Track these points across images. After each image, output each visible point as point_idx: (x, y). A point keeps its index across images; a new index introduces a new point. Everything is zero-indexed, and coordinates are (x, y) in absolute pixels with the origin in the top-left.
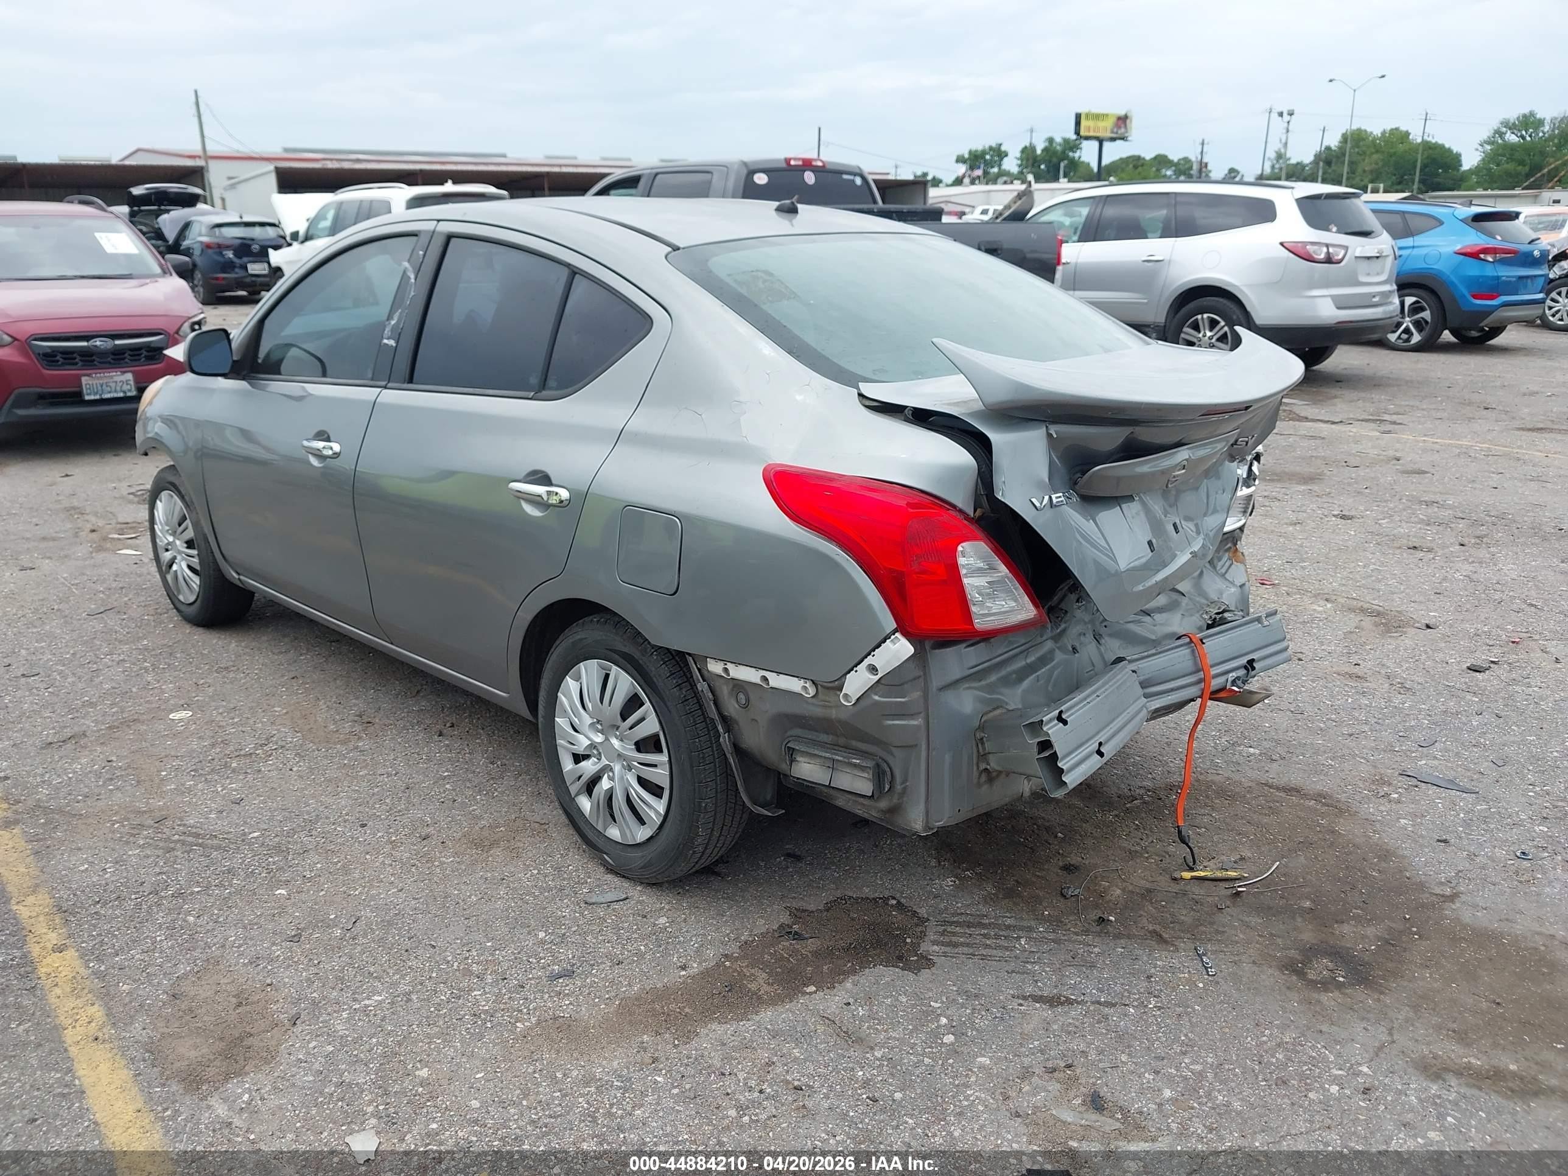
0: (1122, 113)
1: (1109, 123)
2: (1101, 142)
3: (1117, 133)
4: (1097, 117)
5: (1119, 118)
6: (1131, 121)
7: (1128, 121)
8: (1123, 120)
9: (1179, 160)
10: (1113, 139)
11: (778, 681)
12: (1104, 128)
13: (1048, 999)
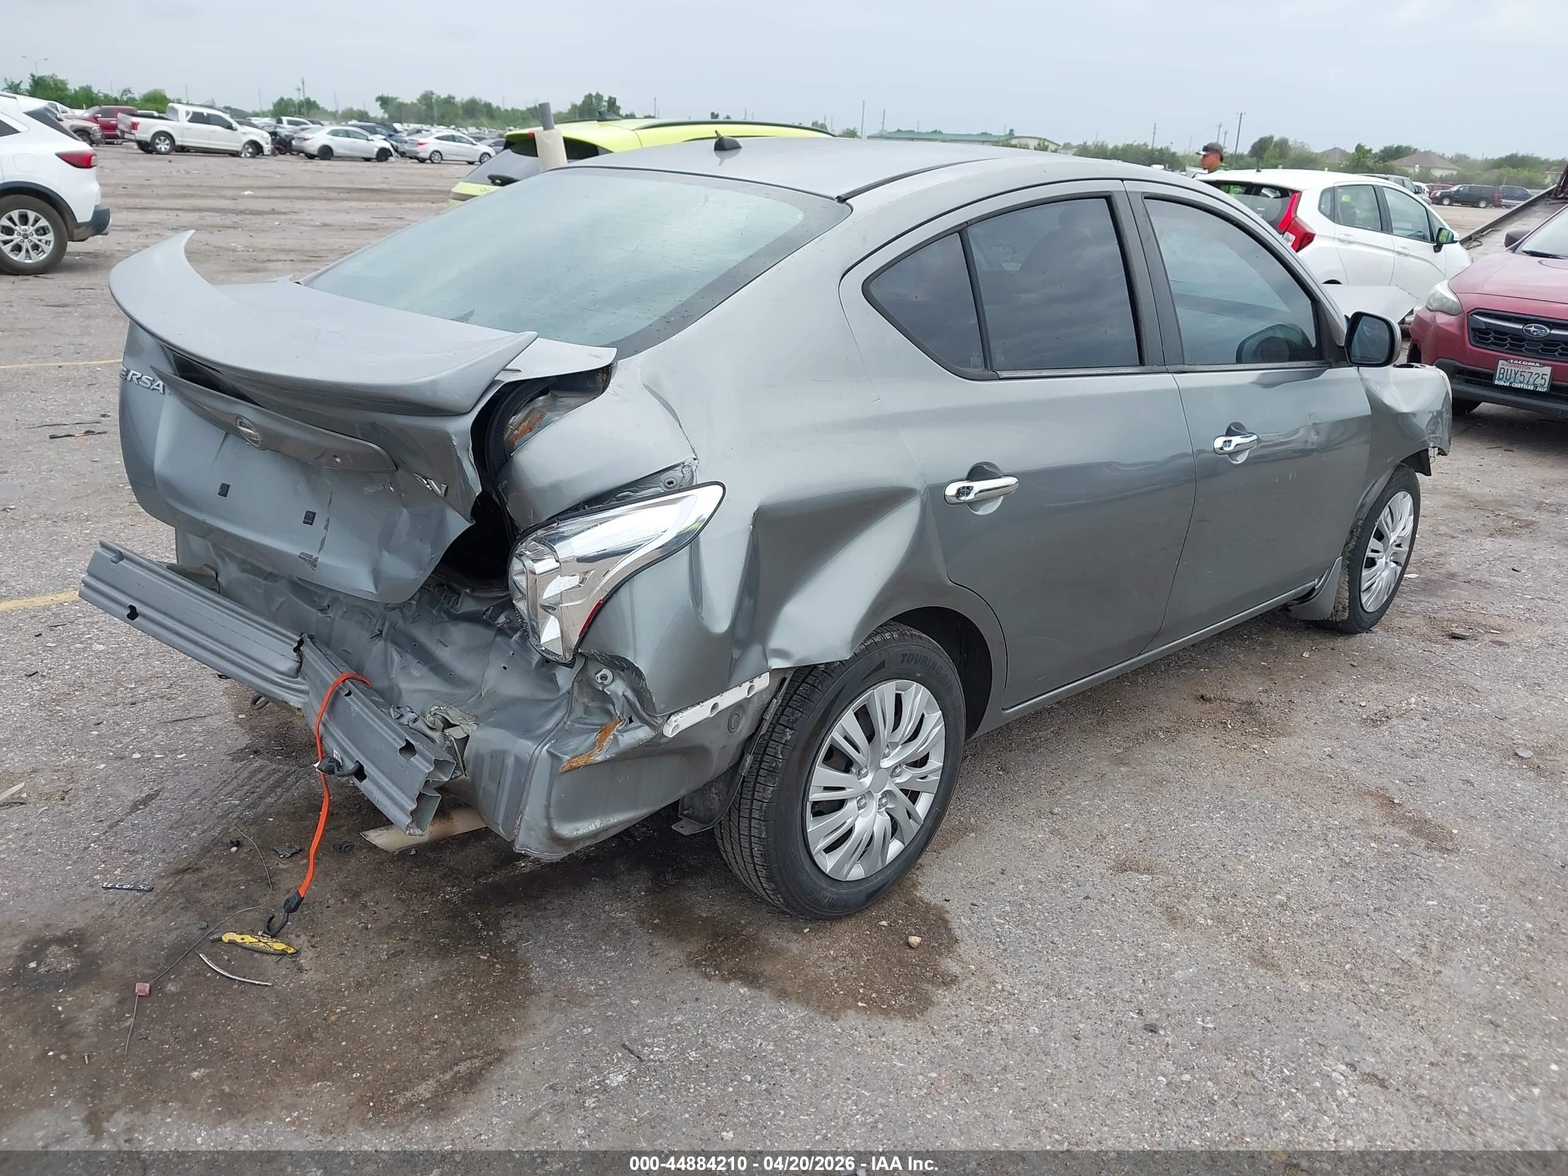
13: (145, 801)
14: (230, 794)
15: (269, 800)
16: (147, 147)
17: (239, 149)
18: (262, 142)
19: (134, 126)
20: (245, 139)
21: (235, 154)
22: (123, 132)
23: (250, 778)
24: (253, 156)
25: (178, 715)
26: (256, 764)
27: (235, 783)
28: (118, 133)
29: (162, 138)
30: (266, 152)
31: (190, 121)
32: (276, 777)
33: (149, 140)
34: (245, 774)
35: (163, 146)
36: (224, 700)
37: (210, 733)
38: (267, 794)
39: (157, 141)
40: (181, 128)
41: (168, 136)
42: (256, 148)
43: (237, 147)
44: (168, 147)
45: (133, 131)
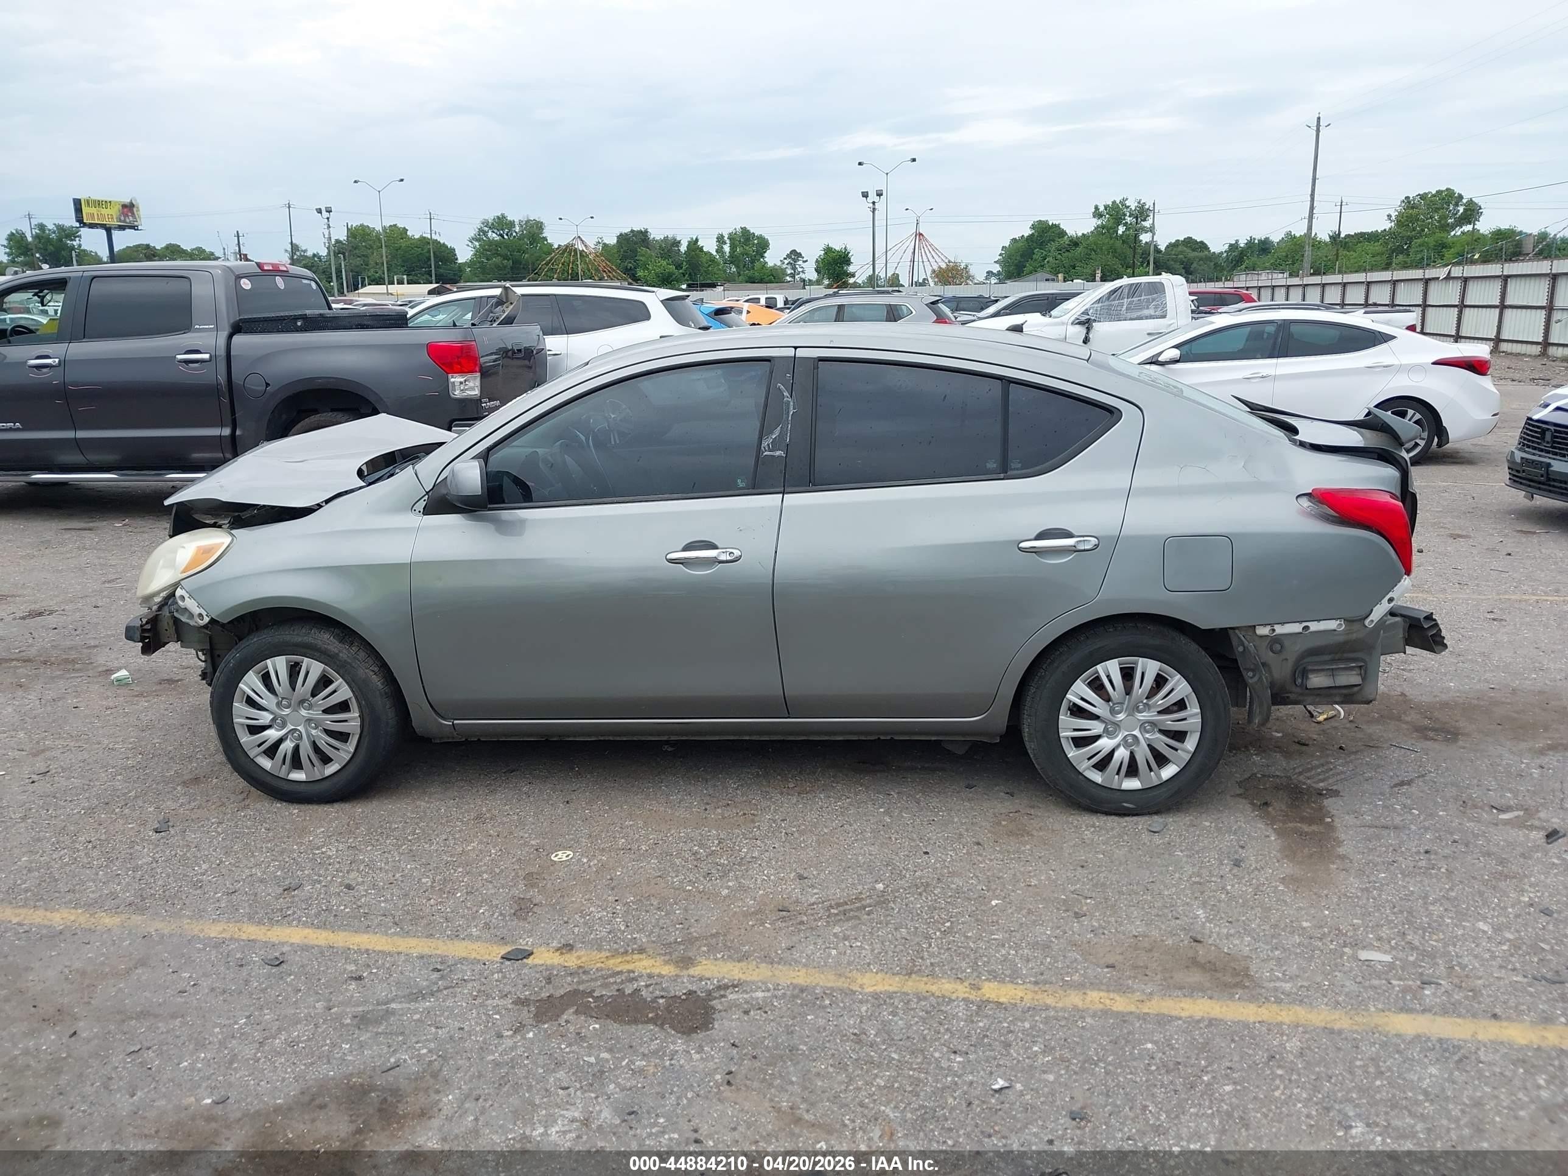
0: (127, 201)
1: (114, 211)
2: (108, 230)
3: (124, 221)
4: (99, 204)
5: (124, 206)
6: (138, 210)
7: (135, 209)
8: (129, 208)
9: (193, 250)
10: (122, 228)
11: (1314, 626)
12: (111, 216)
13: (1402, 784)
14: (1342, 772)
15: (1317, 762)
23: (1329, 777)
25: (1385, 832)
26: (1321, 784)
27: (1339, 778)
32: (1308, 774)
34: (1330, 781)
36: (1343, 836)
37: (1357, 814)
38: (1317, 767)
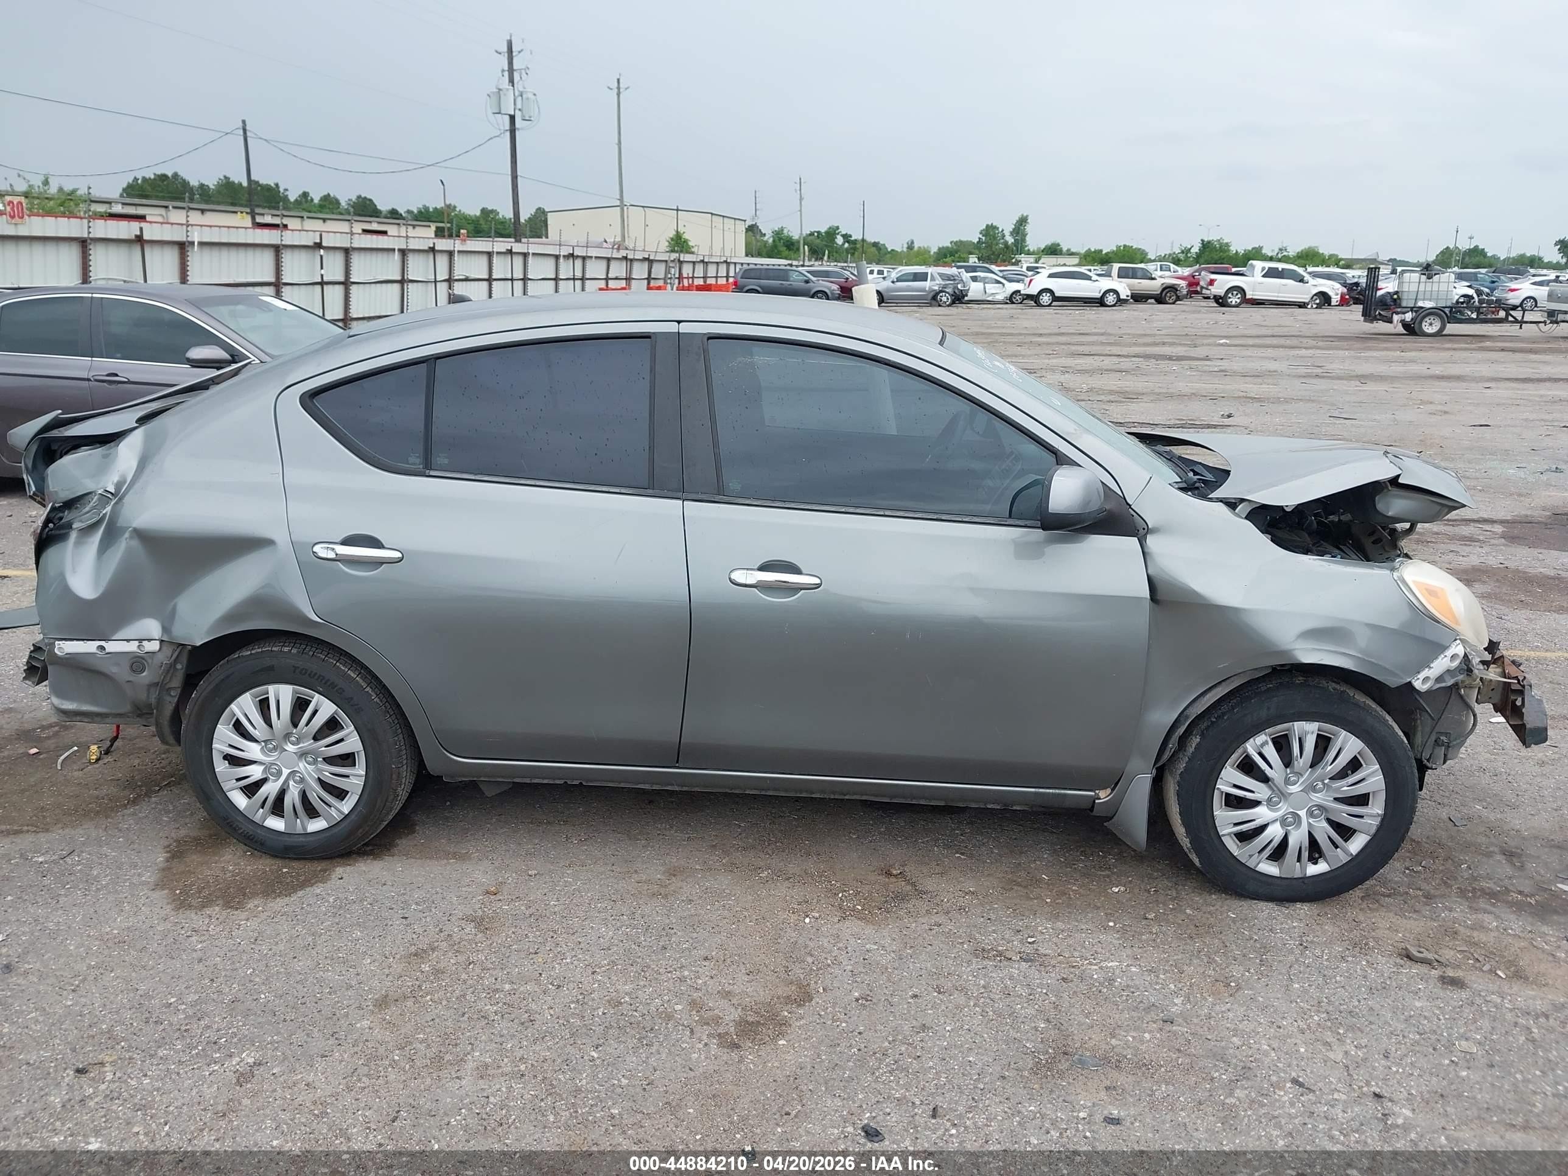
16: (1221, 301)
17: (1307, 301)
18: (1331, 293)
19: (1212, 282)
20: (1315, 291)
21: (1302, 305)
22: (1202, 288)
24: (1319, 306)
28: (1199, 289)
29: (1235, 293)
30: (1334, 303)
31: (1263, 276)
33: (1222, 295)
35: (1234, 300)
39: (1230, 295)
40: (1255, 282)
41: (1241, 290)
42: (1324, 299)
43: (1305, 298)
44: (1238, 301)
45: (1210, 287)
